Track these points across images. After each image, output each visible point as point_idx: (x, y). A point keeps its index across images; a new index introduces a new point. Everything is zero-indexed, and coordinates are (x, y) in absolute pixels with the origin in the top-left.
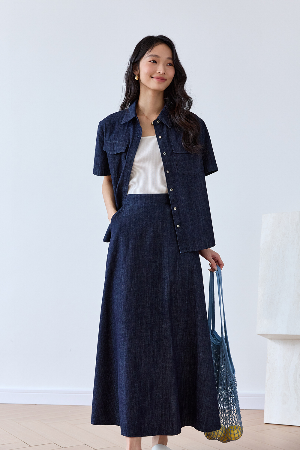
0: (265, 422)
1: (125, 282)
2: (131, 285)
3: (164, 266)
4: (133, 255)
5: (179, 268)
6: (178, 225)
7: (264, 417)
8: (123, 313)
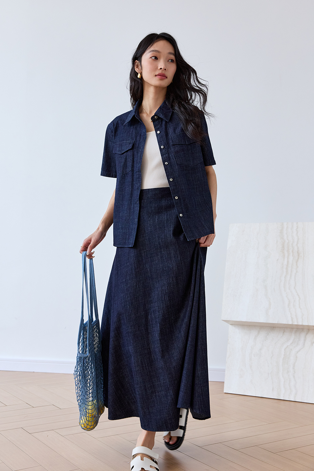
0: (225, 392)
1: (130, 280)
2: (137, 282)
3: (166, 258)
4: (135, 253)
5: (181, 257)
6: (181, 214)
7: (224, 388)
8: (132, 311)
